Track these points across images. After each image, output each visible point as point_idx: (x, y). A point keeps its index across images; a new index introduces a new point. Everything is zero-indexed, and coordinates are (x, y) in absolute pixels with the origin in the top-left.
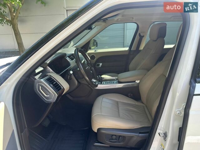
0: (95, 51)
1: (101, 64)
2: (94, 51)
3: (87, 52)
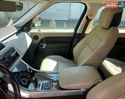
1: (45, 45)
2: (38, 30)
3: (30, 32)
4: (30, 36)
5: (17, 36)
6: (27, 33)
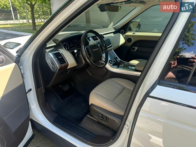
0: (134, 34)
4: (124, 38)
5: (113, 34)
6: (122, 35)
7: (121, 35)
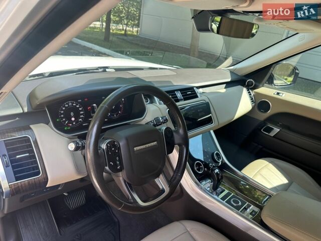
0: (278, 94)
1: (276, 130)
2: (275, 91)
3: (256, 90)
4: (252, 99)
5: (225, 88)
6: (248, 90)
7: (245, 90)
